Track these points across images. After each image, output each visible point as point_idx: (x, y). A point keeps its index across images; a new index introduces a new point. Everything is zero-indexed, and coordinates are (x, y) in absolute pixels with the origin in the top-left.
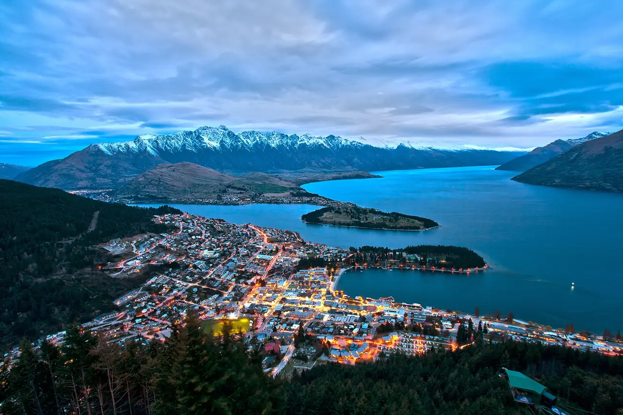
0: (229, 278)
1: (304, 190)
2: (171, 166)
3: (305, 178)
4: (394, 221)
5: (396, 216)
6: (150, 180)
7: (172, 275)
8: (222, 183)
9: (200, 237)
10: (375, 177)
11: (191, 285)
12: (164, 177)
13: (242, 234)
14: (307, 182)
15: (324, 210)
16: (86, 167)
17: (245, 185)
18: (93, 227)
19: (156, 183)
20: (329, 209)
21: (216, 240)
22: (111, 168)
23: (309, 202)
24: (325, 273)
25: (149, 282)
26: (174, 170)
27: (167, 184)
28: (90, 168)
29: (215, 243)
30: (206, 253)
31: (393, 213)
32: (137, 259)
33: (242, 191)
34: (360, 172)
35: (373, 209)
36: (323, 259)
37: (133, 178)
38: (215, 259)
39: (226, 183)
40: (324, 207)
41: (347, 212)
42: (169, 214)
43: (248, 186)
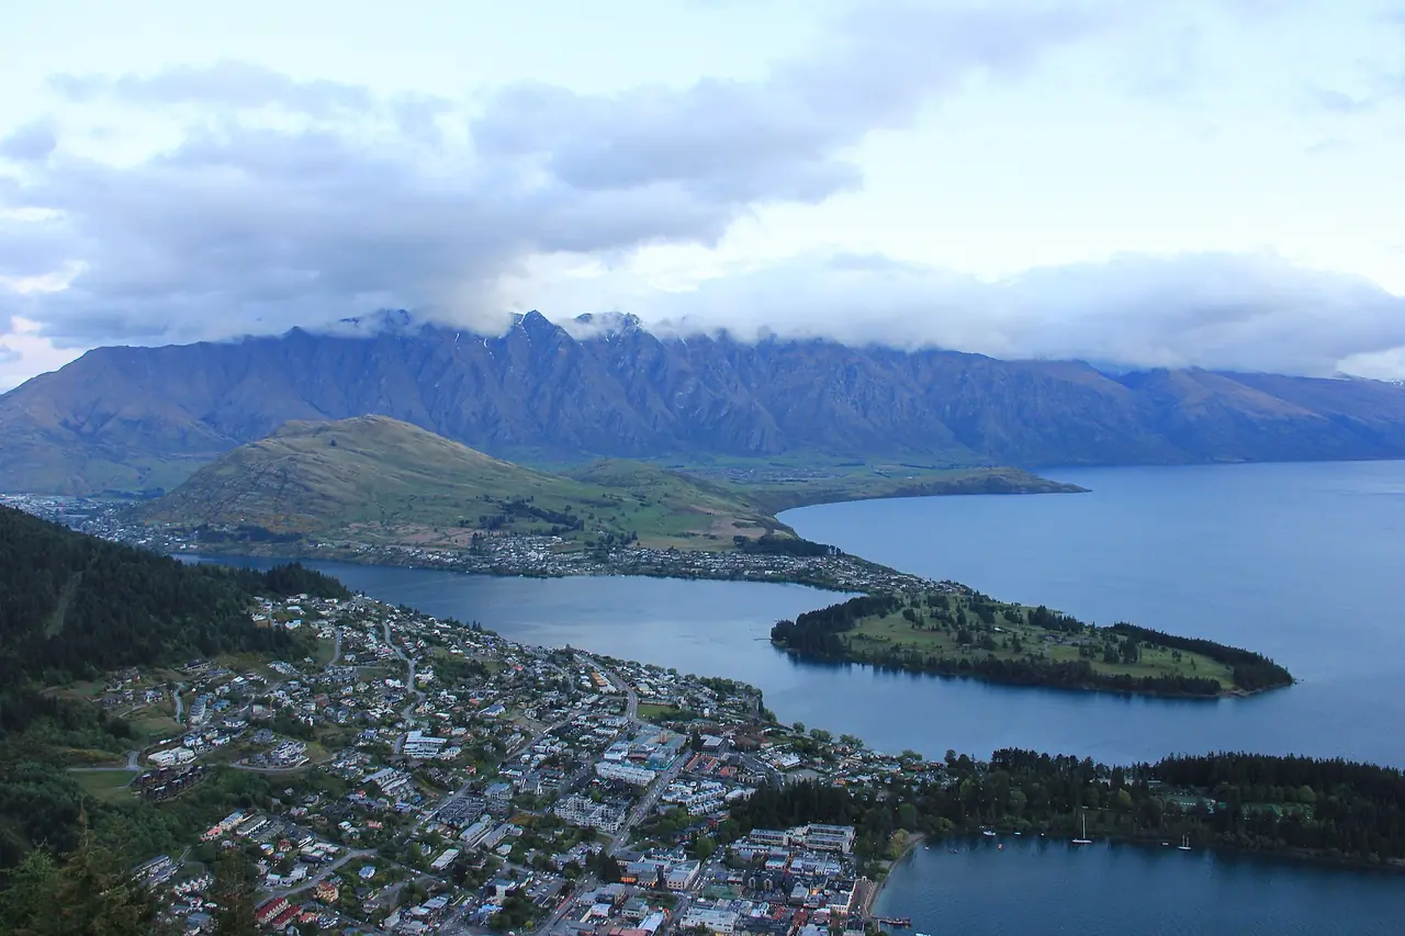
0: (489, 839)
1: (790, 530)
2: (328, 429)
3: (798, 487)
4: (1121, 659)
5: (1132, 638)
6: (253, 474)
7: (294, 811)
8: (492, 492)
9: (397, 683)
10: (1056, 489)
11: (355, 854)
12: (300, 466)
13: (547, 681)
14: (800, 500)
15: (858, 609)
16: (65, 424)
17: (572, 504)
18: (54, 625)
19: (276, 485)
20: (878, 605)
21: (453, 697)
22: (139, 429)
23: (802, 578)
24: (846, 847)
25: (214, 832)
26: (333, 444)
27: (307, 489)
28: (77, 429)
29: (451, 711)
30: (416, 742)
31: (1121, 628)
32: (185, 747)
33: (561, 526)
34: (999, 471)
35: (1042, 609)
36: (842, 791)
37: (204, 463)
38: (444, 766)
39: (506, 494)
40: (858, 595)
41: (944, 619)
42: (303, 596)
43: (583, 506)
